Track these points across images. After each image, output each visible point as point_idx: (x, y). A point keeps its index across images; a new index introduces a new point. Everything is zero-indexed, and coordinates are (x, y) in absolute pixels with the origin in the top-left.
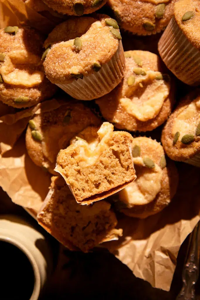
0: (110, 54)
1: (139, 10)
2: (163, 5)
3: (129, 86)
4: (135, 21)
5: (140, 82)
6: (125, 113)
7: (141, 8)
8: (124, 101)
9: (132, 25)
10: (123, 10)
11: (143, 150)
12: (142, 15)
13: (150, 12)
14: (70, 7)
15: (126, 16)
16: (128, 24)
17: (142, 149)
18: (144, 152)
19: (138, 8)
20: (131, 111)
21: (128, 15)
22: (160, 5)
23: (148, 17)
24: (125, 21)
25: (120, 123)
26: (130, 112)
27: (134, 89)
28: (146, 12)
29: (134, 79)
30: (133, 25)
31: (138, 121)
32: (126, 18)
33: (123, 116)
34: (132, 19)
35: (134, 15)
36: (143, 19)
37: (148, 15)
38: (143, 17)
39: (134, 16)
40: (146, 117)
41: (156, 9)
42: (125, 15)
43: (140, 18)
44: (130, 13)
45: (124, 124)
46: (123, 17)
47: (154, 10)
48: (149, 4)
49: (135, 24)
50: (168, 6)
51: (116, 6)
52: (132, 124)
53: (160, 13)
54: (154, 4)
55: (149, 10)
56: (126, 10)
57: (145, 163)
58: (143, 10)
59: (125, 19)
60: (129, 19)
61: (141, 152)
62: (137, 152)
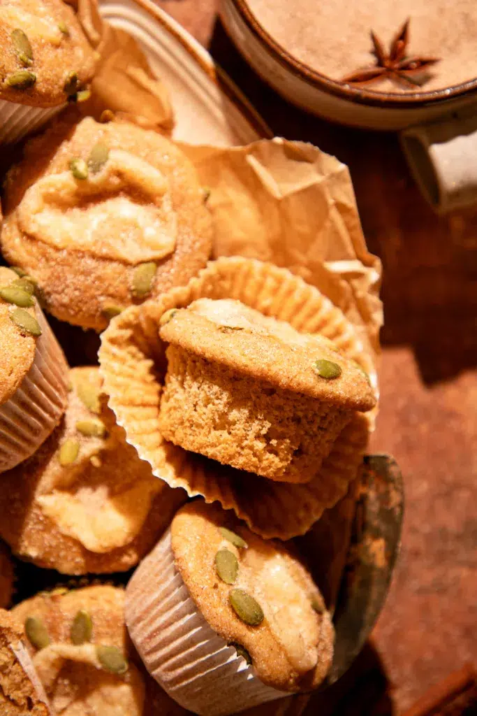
0: (13, 378)
1: (90, 279)
2: (152, 265)
3: (62, 466)
4: (80, 304)
5: (93, 455)
6: (53, 532)
7: (93, 275)
8: (48, 501)
9: (72, 312)
10: (49, 278)
11: (98, 625)
12: (97, 289)
13: (116, 283)
15: (56, 292)
16: (63, 309)
17: (96, 622)
18: (102, 630)
19: (86, 273)
20: (69, 527)
21: (63, 291)
22: (143, 267)
23: (112, 296)
24: (55, 303)
25: (41, 557)
26: (65, 532)
27: (77, 471)
28: (107, 284)
29: (78, 447)
30: (77, 314)
31: (86, 553)
32: (58, 296)
33: (48, 539)
34: (71, 300)
35: (76, 289)
36: (102, 299)
37: (111, 290)
38: (102, 295)
39: (77, 293)
40: (106, 544)
41: (132, 276)
42: (56, 289)
43: (94, 297)
44: (67, 286)
45: (52, 560)
46: (49, 294)
47: (126, 278)
48: (115, 265)
49: (80, 310)
50: (163, 268)
51: (33, 268)
52: (73, 559)
53: (143, 287)
54: (126, 263)
55: (114, 279)
56: (58, 278)
57: (100, 659)
58: (99, 278)
59: (56, 299)
60: (66, 300)
61: (94, 631)
62: (82, 630)
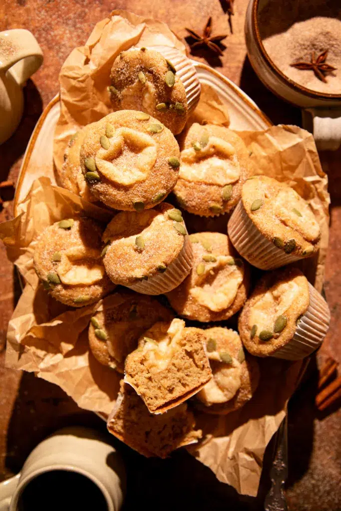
0: (175, 253)
1: (205, 194)
2: (230, 186)
3: (198, 275)
4: (201, 205)
5: (210, 270)
6: (196, 304)
7: (206, 192)
8: (195, 291)
9: (197, 209)
10: (187, 195)
11: (218, 344)
12: (208, 198)
13: (216, 195)
14: (130, 206)
15: (190, 201)
16: (193, 208)
17: (218, 342)
18: (220, 345)
19: (203, 191)
20: (203, 301)
21: (193, 200)
22: (227, 186)
23: (214, 200)
24: (189, 205)
25: (192, 315)
26: (202, 304)
27: (204, 277)
28: (212, 195)
29: (204, 266)
30: (199, 210)
31: (211, 312)
32: (190, 202)
33: (195, 307)
34: (197, 204)
35: (199, 199)
36: (210, 202)
37: (214, 198)
38: (209, 201)
39: (199, 200)
40: (220, 308)
41: (222, 191)
42: (190, 199)
43: (206, 202)
44: (195, 198)
45: (196, 316)
46: (187, 202)
47: (220, 192)
48: (215, 187)
49: (201, 208)
50: (235, 187)
51: (179, 191)
52: (205, 315)
53: (227, 196)
54: (219, 186)
55: (215, 193)
56: (190, 194)
57: (222, 358)
58: (209, 193)
59: (190, 204)
60: (194, 204)
61: (217, 346)
62: (212, 346)
